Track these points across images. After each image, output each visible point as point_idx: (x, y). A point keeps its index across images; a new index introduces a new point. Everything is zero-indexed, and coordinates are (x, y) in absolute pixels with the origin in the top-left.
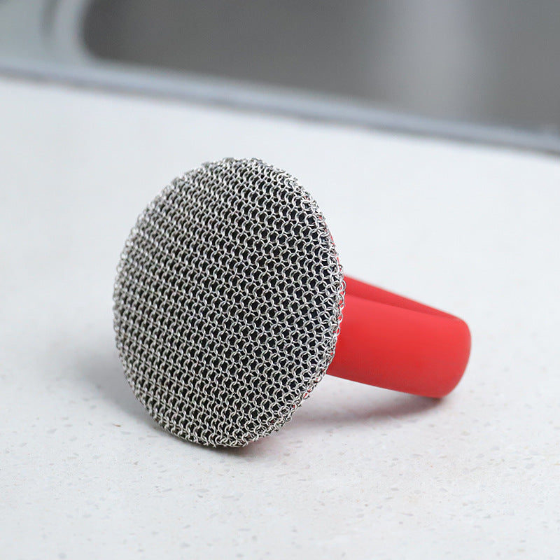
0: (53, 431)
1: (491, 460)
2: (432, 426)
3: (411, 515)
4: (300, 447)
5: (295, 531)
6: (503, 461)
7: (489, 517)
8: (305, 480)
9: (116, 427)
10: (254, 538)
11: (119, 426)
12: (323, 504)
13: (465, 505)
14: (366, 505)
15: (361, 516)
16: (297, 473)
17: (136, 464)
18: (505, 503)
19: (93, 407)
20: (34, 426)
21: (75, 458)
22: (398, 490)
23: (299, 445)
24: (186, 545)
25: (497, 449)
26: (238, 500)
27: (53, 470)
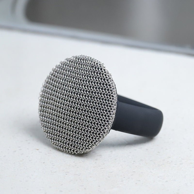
0: (15, 151)
1: (168, 162)
2: (147, 150)
3: (140, 181)
4: (101, 157)
5: (99, 186)
6: (172, 162)
7: (167, 181)
8: (103, 169)
9: (37, 150)
10: (85, 189)
11: (38, 150)
12: (109, 177)
13: (158, 177)
14: (124, 177)
15: (122, 181)
16: (100, 166)
17: (44, 163)
18: (173, 177)
19: (29, 143)
20: (8, 150)
21: (23, 161)
22: (135, 172)
23: (101, 156)
24: (61, 191)
25: (170, 158)
26: (79, 175)
27: (15, 165)
